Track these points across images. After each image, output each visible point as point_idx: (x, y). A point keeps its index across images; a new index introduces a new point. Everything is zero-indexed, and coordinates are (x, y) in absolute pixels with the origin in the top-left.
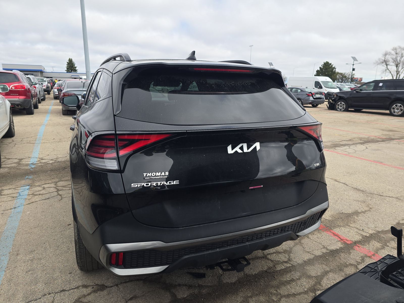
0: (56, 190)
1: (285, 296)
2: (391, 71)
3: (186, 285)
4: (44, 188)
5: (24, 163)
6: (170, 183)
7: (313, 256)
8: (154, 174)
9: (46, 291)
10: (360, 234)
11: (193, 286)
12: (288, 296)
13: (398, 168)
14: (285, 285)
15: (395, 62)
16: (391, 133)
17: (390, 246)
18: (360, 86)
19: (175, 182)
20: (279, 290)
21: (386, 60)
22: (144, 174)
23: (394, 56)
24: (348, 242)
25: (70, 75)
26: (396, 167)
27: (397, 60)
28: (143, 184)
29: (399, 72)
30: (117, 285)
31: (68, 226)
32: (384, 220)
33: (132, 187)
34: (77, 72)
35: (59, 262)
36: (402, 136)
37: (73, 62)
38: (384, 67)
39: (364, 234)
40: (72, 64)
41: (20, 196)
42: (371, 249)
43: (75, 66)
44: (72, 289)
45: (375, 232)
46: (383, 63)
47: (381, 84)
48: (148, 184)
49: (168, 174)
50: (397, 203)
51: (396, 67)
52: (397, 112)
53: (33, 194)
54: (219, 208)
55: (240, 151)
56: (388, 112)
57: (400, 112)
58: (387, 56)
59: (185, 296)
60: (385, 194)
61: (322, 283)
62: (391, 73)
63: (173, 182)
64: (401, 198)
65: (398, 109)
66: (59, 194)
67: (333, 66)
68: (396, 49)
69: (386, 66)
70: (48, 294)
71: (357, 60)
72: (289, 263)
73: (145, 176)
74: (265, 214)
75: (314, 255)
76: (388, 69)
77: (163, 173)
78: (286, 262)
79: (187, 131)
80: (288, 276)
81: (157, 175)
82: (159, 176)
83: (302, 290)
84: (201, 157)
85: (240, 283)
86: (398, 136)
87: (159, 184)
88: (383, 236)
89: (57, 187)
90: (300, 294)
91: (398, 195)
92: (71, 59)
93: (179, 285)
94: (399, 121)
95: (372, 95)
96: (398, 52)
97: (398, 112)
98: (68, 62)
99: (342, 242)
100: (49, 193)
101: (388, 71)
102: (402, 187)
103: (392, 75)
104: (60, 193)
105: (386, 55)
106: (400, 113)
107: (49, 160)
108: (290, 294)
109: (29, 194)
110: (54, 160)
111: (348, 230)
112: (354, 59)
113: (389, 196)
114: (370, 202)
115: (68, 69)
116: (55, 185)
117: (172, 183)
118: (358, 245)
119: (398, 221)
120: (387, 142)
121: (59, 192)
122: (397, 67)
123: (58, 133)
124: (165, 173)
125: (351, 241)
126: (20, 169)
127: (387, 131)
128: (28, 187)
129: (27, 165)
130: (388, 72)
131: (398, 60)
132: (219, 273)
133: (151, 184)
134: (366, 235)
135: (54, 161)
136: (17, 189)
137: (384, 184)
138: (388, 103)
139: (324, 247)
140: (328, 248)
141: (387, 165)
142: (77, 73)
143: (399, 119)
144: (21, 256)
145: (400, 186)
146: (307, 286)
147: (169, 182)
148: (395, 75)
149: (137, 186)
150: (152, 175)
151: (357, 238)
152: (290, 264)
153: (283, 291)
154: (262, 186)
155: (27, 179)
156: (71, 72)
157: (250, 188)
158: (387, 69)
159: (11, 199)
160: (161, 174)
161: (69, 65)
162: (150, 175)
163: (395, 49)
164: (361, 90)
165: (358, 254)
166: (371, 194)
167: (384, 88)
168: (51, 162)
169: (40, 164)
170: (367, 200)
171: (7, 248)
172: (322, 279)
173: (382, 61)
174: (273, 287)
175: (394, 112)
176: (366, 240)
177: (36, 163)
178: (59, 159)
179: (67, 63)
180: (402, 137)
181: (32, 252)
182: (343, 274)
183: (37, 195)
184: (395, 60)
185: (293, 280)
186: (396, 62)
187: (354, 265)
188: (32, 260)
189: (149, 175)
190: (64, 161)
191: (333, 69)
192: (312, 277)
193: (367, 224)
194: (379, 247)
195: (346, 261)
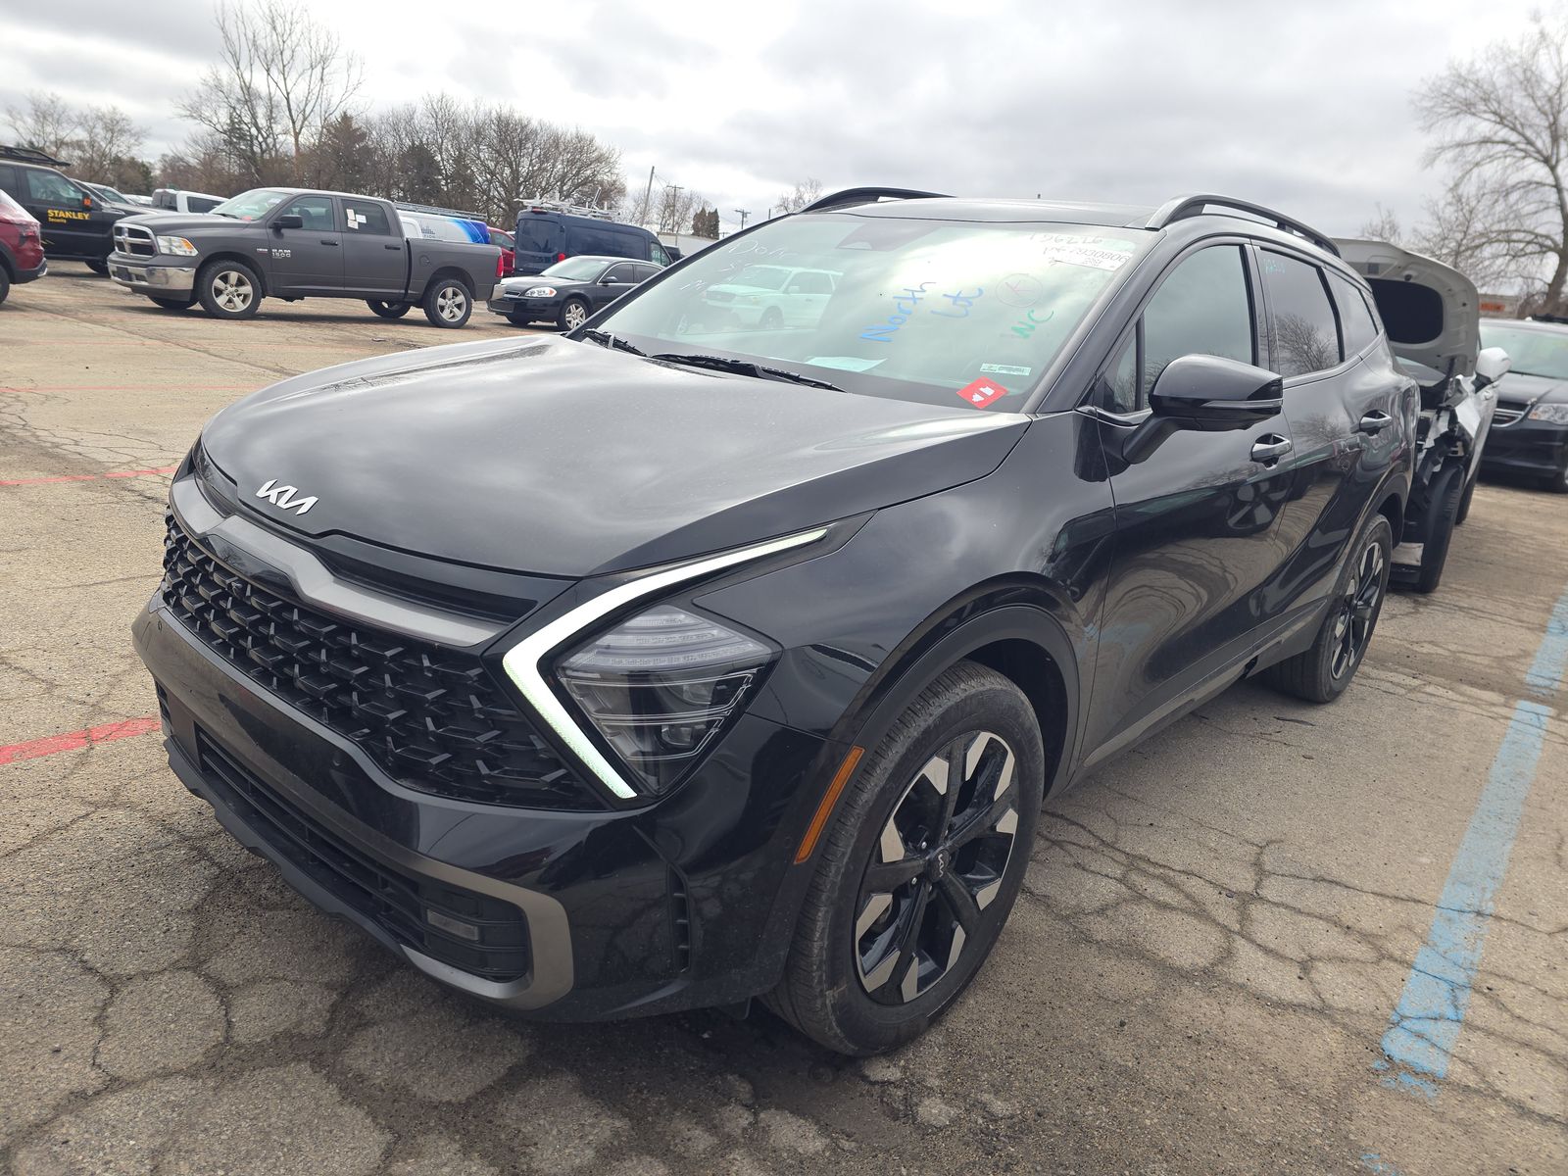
0: (1253, 909)
41: (1453, 987)
53: (1383, 956)
66: (1260, 871)
89: (1237, 927)
100: (1300, 912)
104: (1244, 881)
109: (1400, 971)
121: (1249, 887)
128: (1396, 1043)
136: (1475, 1081)
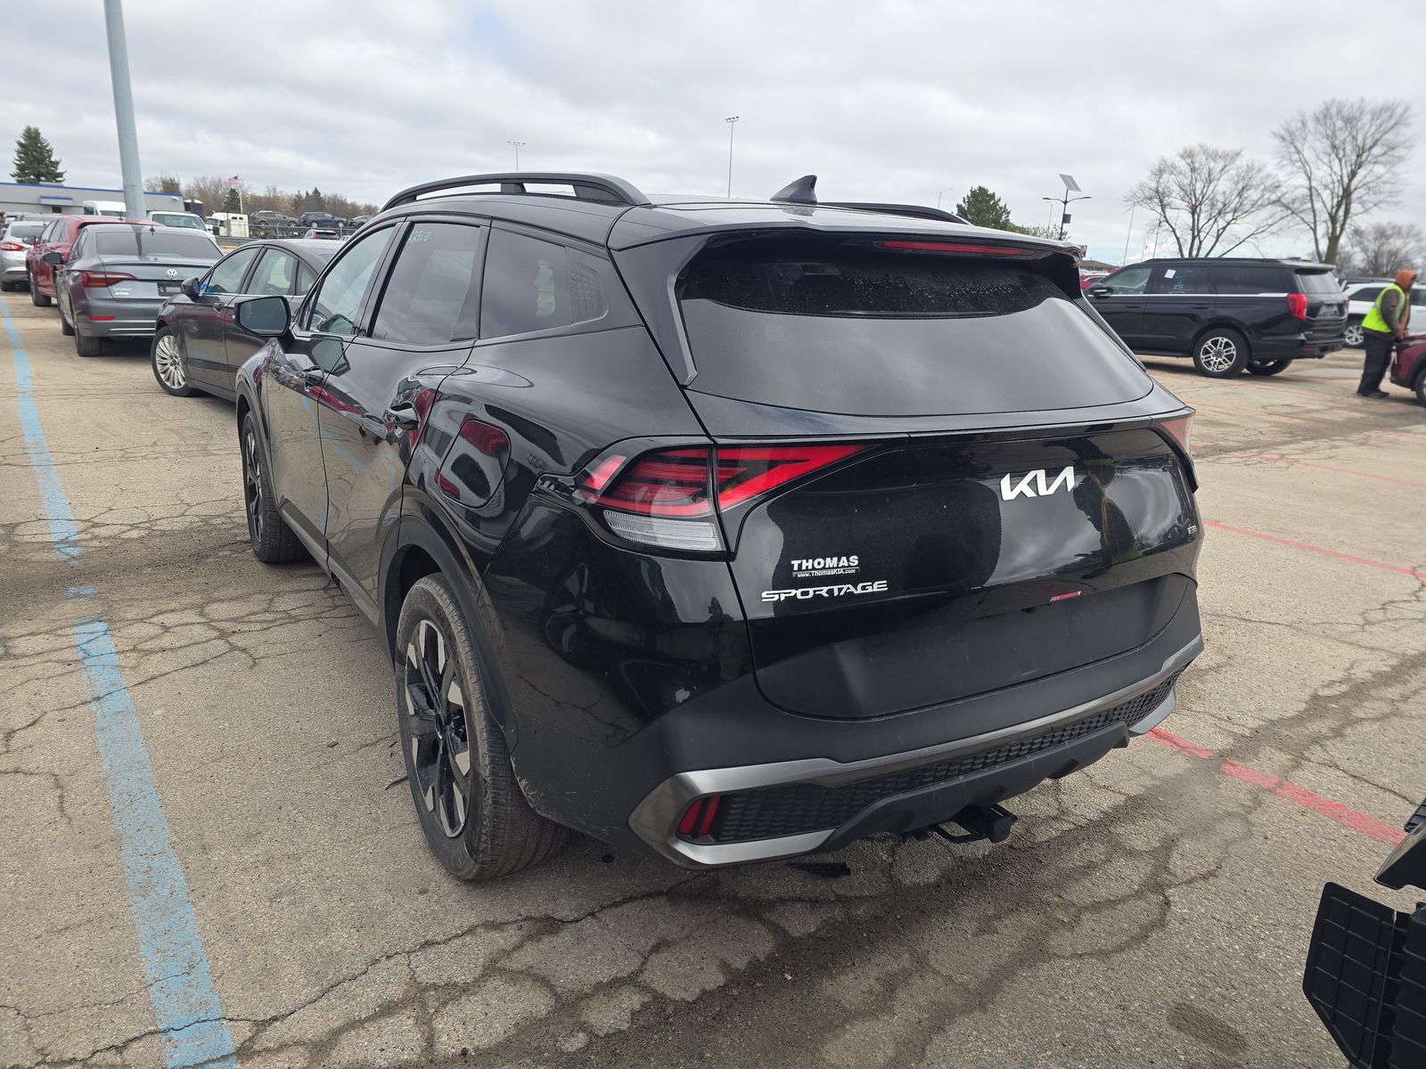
0: (216, 634)
1: (1086, 908)
2: (1174, 227)
3: (800, 900)
4: (166, 629)
5: (27, 539)
6: (863, 588)
7: (1123, 798)
8: (819, 563)
9: (373, 949)
10: (1225, 730)
11: (821, 901)
12: (1096, 907)
13: (1266, 537)
14: (1077, 881)
15: (1187, 199)
16: (1214, 431)
17: (1312, 759)
18: (1108, 278)
19: (878, 586)
20: (1066, 892)
21: (1160, 189)
22: (793, 562)
23: (1187, 178)
24: (1201, 755)
25: (32, 193)
26: (1261, 536)
27: (1194, 191)
28: (793, 592)
29: (1199, 232)
30: (593, 914)
31: (330, 749)
32: (1276, 688)
33: (764, 600)
34: (64, 184)
35: (365, 861)
36: (1246, 439)
37: (42, 144)
38: (1152, 214)
39: (1236, 730)
40: (39, 150)
41: (90, 656)
42: (1268, 771)
43: (53, 159)
44: (456, 936)
45: (1262, 723)
46: (1151, 199)
47: (1170, 274)
48: (807, 593)
49: (857, 562)
50: (1295, 639)
51: (1191, 215)
52: (1215, 363)
53: (135, 649)
54: (968, 658)
55: (1030, 493)
56: (1189, 362)
57: (1226, 362)
58: (1165, 176)
59: (812, 930)
60: (1254, 617)
61: (1171, 867)
62: (1175, 234)
63: (872, 585)
64: (1301, 625)
65: (1218, 354)
66: (233, 648)
67: (1001, 204)
68: (1193, 156)
69: (1160, 210)
70: (384, 959)
71: (1077, 189)
72: (1066, 821)
73: (796, 568)
74: (1072, 672)
75: (1125, 794)
76: (1167, 221)
77: (844, 559)
78: (1055, 818)
79: (912, 436)
80: (1076, 856)
81: (827, 566)
82: (833, 568)
83: (1124, 891)
84: (938, 511)
85: (949, 881)
86: (1235, 439)
87: (836, 593)
88: (1287, 733)
89: (212, 624)
90: (1124, 899)
91: (1290, 618)
92: (32, 130)
93: (782, 901)
94: (1227, 394)
95: (1143, 306)
96: (1197, 165)
97: (1220, 363)
98: (23, 141)
99: (1187, 754)
100: (195, 644)
101: (1167, 226)
102: (1295, 593)
103: (1178, 239)
104: (237, 640)
105: (1161, 172)
106: (1225, 367)
107: (124, 528)
108: (1100, 903)
109: (121, 648)
110: (142, 525)
111: (1191, 720)
112: (1070, 182)
113: (1267, 620)
114: (1223, 640)
115: (21, 168)
116: (201, 614)
117: (870, 590)
118: (1232, 762)
119: (1312, 691)
120: (1210, 459)
121: (231, 640)
122: (1193, 213)
123: (98, 425)
124: (848, 561)
125: (1207, 750)
126: (26, 561)
127: (1202, 425)
128: (101, 626)
129: (48, 546)
130: (1167, 230)
131: (1198, 192)
132: (881, 858)
133: (815, 591)
134: (1241, 732)
135: (147, 532)
136: (59, 632)
137: (1242, 585)
138: (1190, 335)
139: (1143, 772)
140: (1154, 772)
141: (1234, 529)
142: (62, 187)
143: (1225, 386)
144: (223, 853)
145: (1289, 591)
146: (1136, 879)
147: (861, 585)
148: (1186, 240)
149: (777, 597)
150: (816, 566)
151: (1222, 742)
152: (1070, 822)
153: (1078, 893)
154: (1079, 593)
155: (78, 596)
156: (36, 183)
157: (1054, 599)
158: (1163, 219)
159: (60, 669)
160: (839, 560)
161: (26, 154)
162: (810, 567)
163: (1188, 155)
164: (1110, 290)
165: (1239, 786)
166: (1217, 615)
167: (1181, 286)
168: (135, 534)
169: (95, 542)
170: (1213, 634)
171: (155, 832)
172: (1168, 856)
173: (1147, 193)
174: (1044, 886)
175: (1208, 363)
176: (1248, 745)
177: (79, 541)
178: (159, 522)
179: (17, 147)
180: (1248, 442)
181: (251, 837)
182: (1218, 839)
183: (152, 652)
184: (1188, 192)
185: (1091, 866)
186: (1191, 199)
187: (1239, 815)
188: (268, 862)
189: (807, 567)
190: (184, 532)
191: (1001, 215)
192: (1141, 853)
193: (1234, 702)
194: (1286, 763)
195: (1213, 806)
